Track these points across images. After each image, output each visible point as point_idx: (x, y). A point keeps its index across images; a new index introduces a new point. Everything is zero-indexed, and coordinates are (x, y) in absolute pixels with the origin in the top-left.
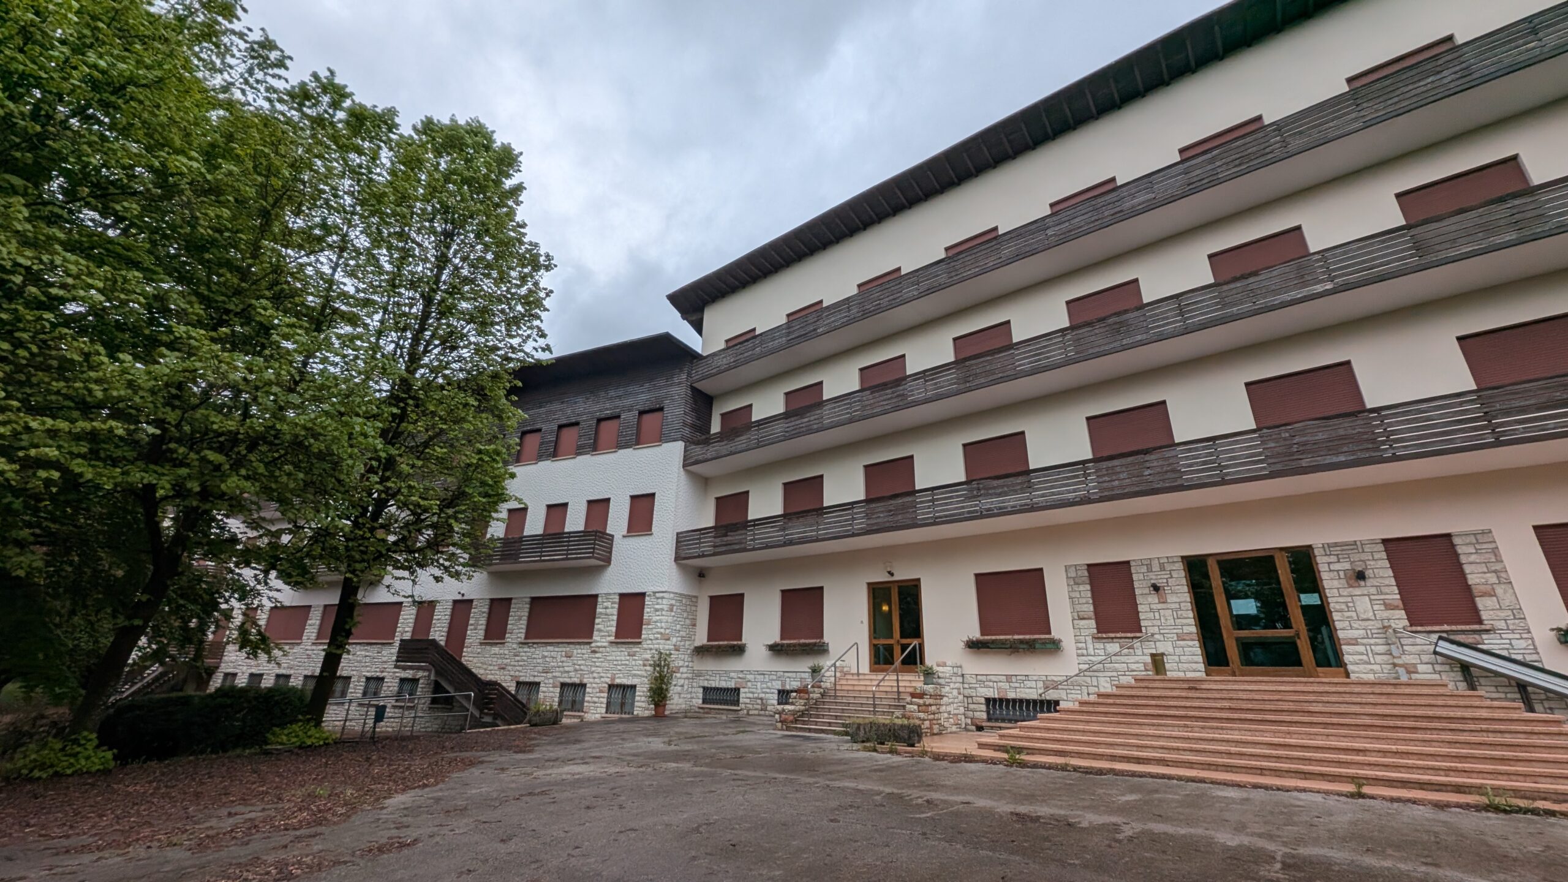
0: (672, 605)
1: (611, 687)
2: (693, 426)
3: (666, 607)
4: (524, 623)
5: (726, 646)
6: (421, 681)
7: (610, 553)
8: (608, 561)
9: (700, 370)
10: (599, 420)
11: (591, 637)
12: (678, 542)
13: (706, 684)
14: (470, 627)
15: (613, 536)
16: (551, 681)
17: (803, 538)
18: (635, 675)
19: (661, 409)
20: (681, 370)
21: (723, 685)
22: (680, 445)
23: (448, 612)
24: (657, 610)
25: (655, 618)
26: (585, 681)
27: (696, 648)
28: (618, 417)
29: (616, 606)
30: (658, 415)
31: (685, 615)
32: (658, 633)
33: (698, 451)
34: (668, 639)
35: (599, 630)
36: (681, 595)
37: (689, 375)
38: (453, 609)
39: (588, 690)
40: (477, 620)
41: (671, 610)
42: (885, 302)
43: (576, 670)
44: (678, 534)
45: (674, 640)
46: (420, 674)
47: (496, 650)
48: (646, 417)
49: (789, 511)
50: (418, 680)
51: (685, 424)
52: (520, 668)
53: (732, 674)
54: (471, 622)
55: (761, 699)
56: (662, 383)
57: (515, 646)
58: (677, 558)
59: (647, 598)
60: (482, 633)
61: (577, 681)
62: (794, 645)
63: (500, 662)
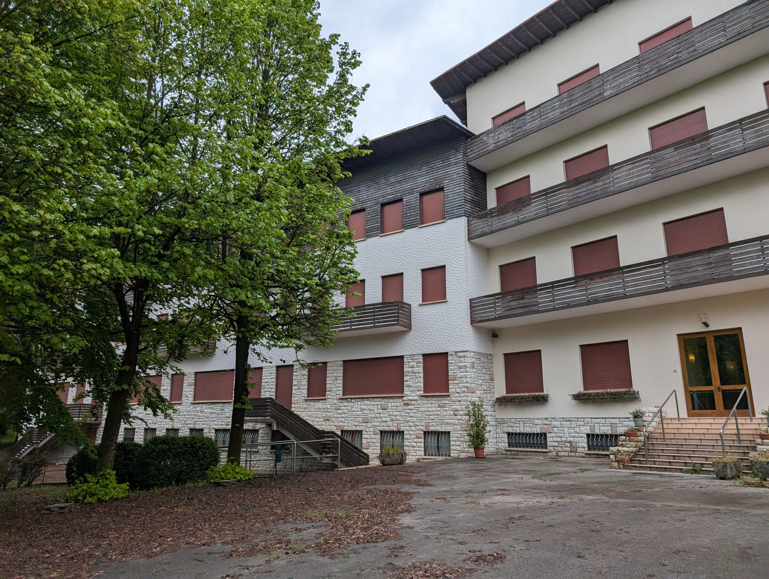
0: (473, 363)
1: (425, 433)
2: (472, 202)
3: (468, 365)
4: (340, 381)
5: (529, 397)
6: (260, 432)
7: (410, 320)
8: (409, 327)
9: (474, 149)
10: (383, 205)
11: (403, 392)
12: (471, 307)
13: (510, 430)
14: (294, 388)
15: (410, 305)
16: (371, 429)
17: (608, 296)
18: (447, 423)
19: (441, 189)
20: (457, 151)
21: (528, 430)
22: (462, 221)
23: (274, 376)
24: (460, 368)
25: (459, 375)
26: (402, 429)
27: (497, 399)
28: (401, 200)
29: (422, 365)
30: (439, 194)
31: (484, 370)
32: (464, 387)
33: (481, 225)
34: (473, 392)
35: (408, 386)
36: (479, 353)
37: (465, 154)
38: (277, 373)
39: (405, 436)
40: (300, 381)
41: (473, 367)
42: (684, 55)
43: (392, 420)
44: (471, 300)
45: (478, 392)
46: (258, 426)
47: (319, 405)
48: (426, 198)
49: (580, 274)
50: (258, 430)
51: (466, 200)
52: (343, 420)
53: (537, 422)
54: (295, 383)
55: (570, 442)
56: (439, 164)
57: (335, 401)
58: (472, 322)
59: (450, 358)
60: (305, 392)
61: (395, 429)
62: (603, 394)
63: (324, 414)
